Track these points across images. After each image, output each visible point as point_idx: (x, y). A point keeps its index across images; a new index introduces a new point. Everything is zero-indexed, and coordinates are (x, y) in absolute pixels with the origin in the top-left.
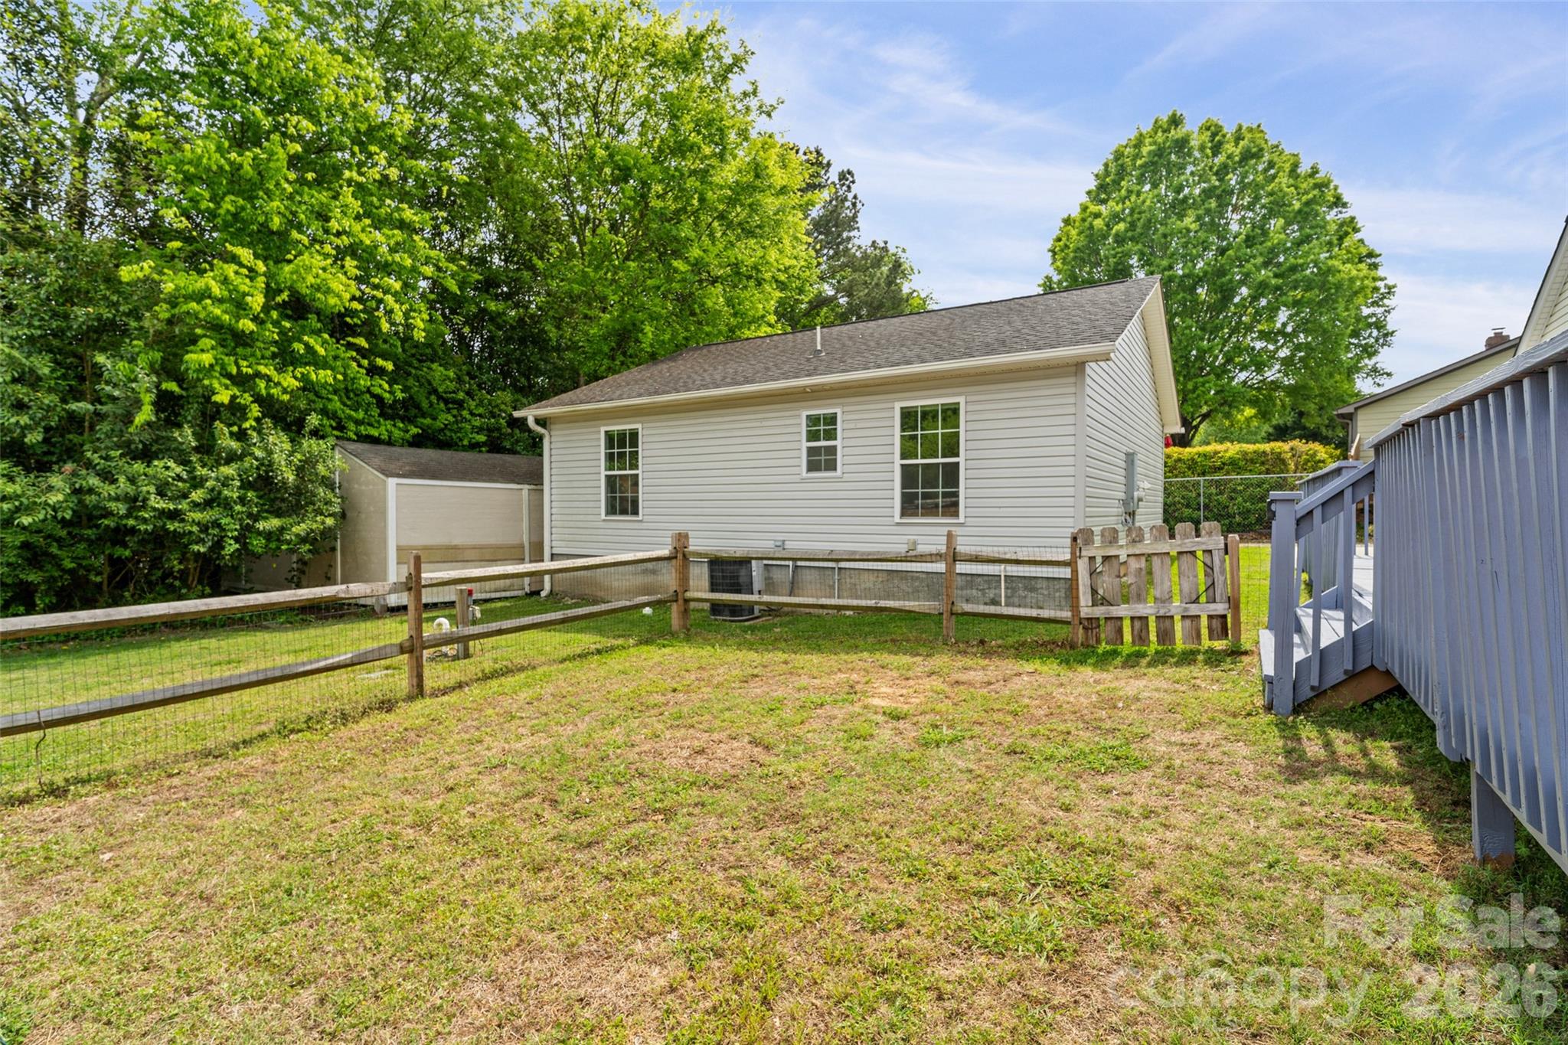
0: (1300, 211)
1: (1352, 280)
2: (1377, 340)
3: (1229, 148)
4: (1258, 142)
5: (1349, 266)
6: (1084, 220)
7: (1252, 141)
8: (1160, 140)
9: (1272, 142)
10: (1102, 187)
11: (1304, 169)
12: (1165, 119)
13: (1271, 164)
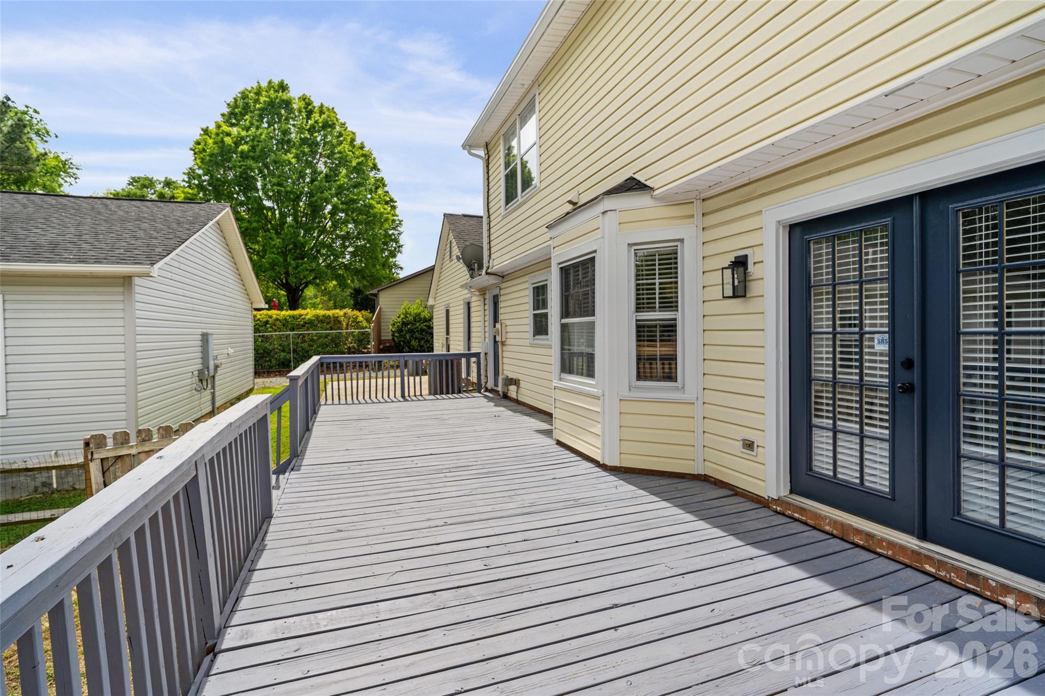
0: (355, 167)
1: (382, 214)
2: (395, 248)
3: (316, 116)
4: (332, 118)
5: (379, 205)
6: (217, 134)
7: (329, 116)
8: (272, 96)
9: (342, 121)
10: (232, 114)
11: (358, 142)
12: (277, 83)
13: (340, 135)
